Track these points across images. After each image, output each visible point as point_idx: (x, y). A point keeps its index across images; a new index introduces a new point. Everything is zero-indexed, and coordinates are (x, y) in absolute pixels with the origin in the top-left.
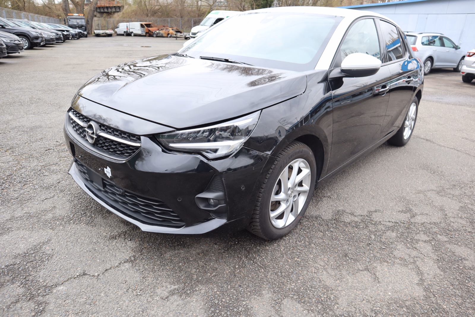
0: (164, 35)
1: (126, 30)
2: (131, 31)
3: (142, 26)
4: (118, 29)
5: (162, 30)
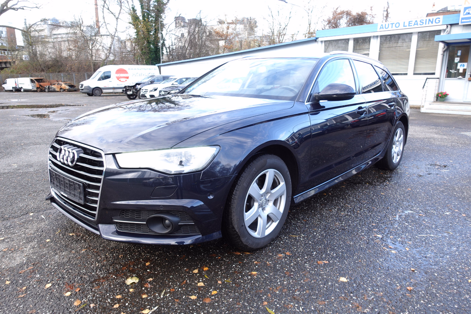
0: (57, 90)
1: (14, 86)
2: (20, 87)
3: (32, 81)
4: (6, 84)
5: (54, 84)
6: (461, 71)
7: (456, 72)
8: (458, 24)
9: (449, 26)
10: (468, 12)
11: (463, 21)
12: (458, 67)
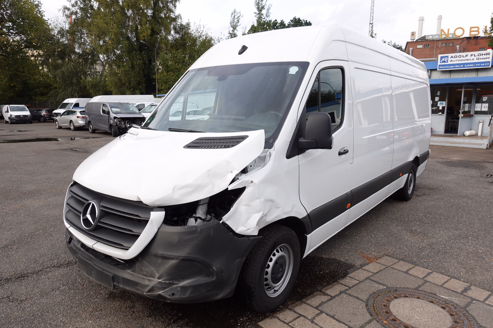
6: (440, 108)
7: (436, 108)
8: (437, 69)
9: (429, 71)
10: (444, 60)
11: (440, 67)
12: (438, 105)
